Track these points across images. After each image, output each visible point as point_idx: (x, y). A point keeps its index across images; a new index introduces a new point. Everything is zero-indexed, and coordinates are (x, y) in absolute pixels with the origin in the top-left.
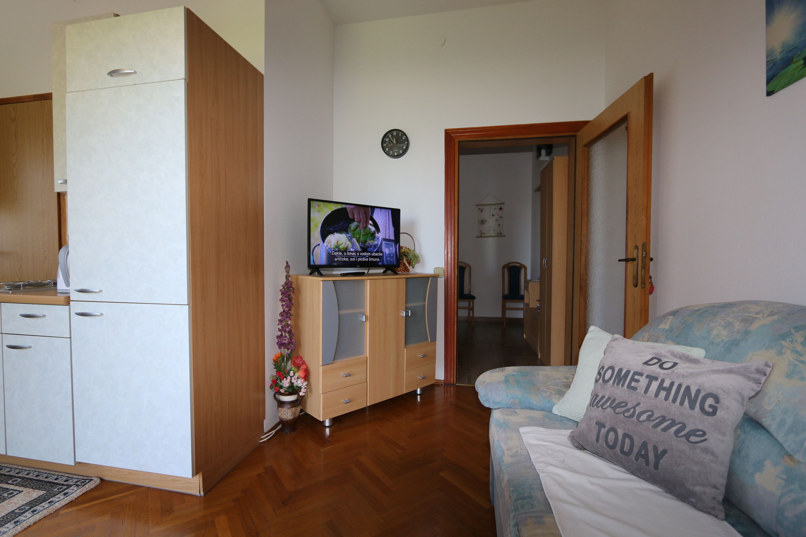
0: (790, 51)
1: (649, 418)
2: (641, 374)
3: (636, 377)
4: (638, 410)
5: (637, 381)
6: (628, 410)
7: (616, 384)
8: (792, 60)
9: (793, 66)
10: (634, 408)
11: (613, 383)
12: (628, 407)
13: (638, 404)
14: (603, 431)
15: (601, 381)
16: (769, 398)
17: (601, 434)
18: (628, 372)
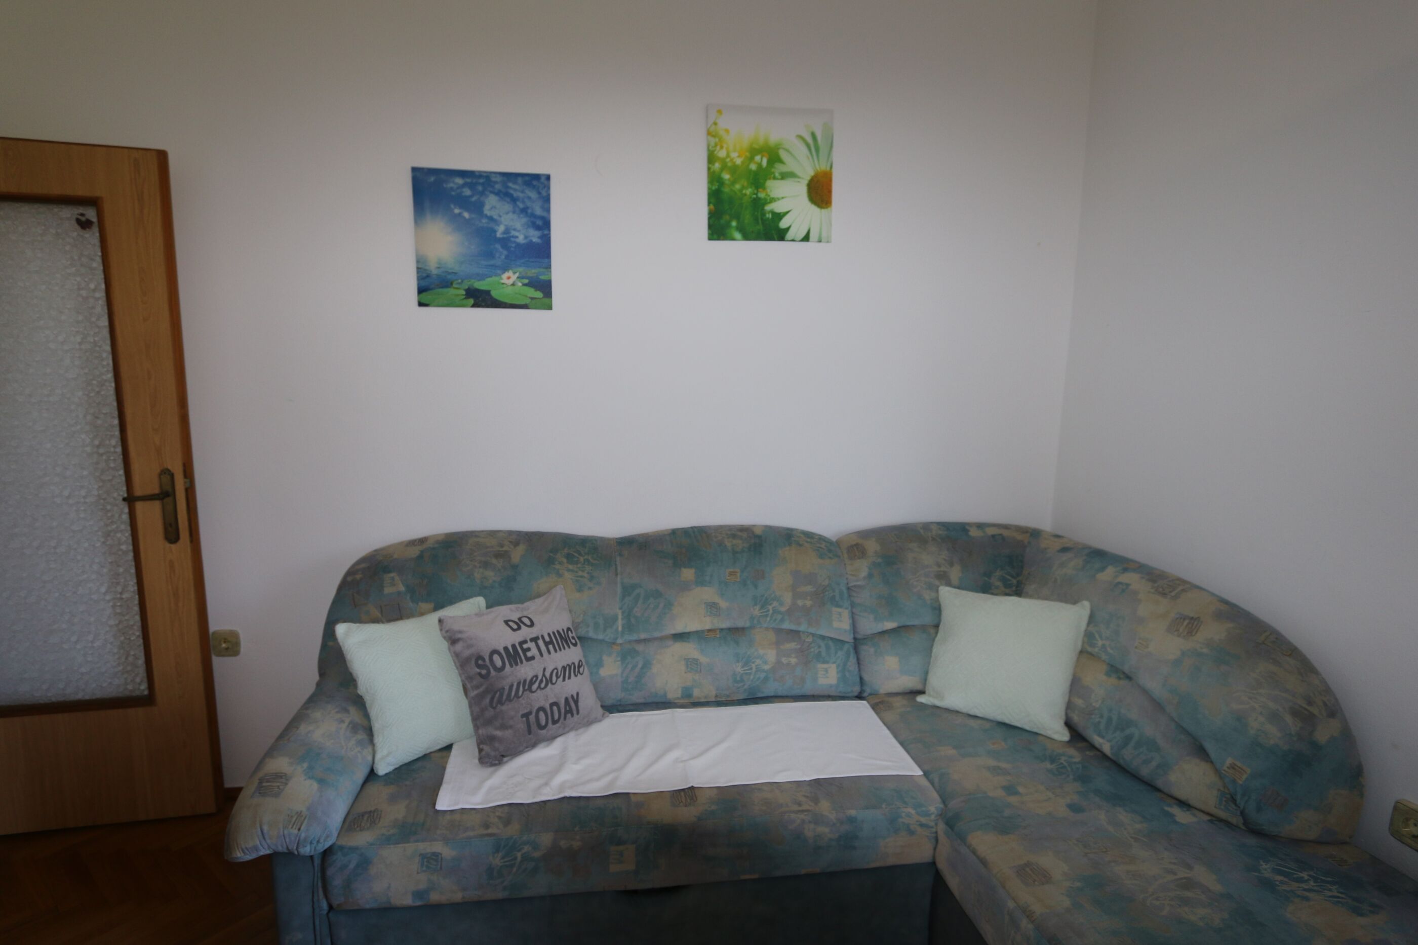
0: (450, 273)
1: (558, 677)
2: (525, 642)
3: (525, 646)
4: (548, 674)
5: (529, 649)
6: (541, 681)
7: (514, 665)
8: (452, 284)
9: (451, 291)
10: (544, 675)
11: (511, 666)
12: (540, 678)
13: (544, 669)
14: (532, 718)
15: (493, 673)
17: (531, 723)
18: (514, 646)
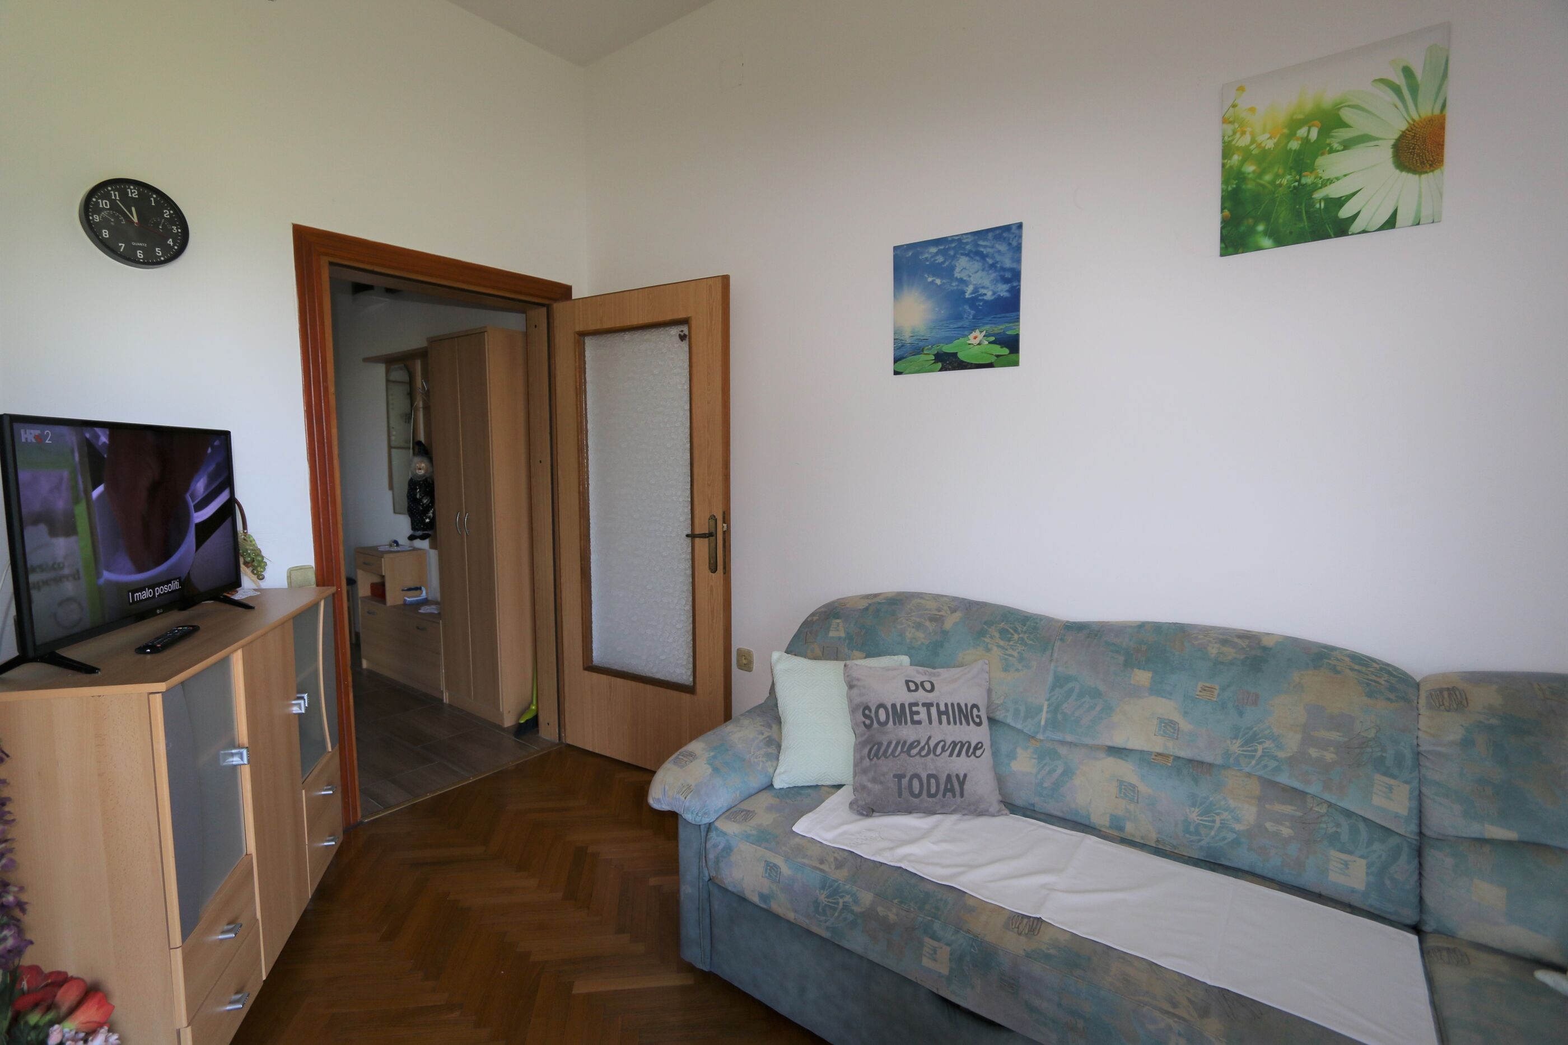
0: (921, 340)
1: (943, 750)
2: (916, 704)
3: (914, 709)
4: (932, 744)
5: (918, 713)
6: (923, 748)
7: (897, 723)
8: (923, 351)
9: (922, 357)
10: (927, 743)
11: (895, 724)
12: (922, 744)
13: (930, 738)
14: (905, 782)
15: (875, 725)
16: (996, 692)
17: (903, 786)
18: (903, 706)
